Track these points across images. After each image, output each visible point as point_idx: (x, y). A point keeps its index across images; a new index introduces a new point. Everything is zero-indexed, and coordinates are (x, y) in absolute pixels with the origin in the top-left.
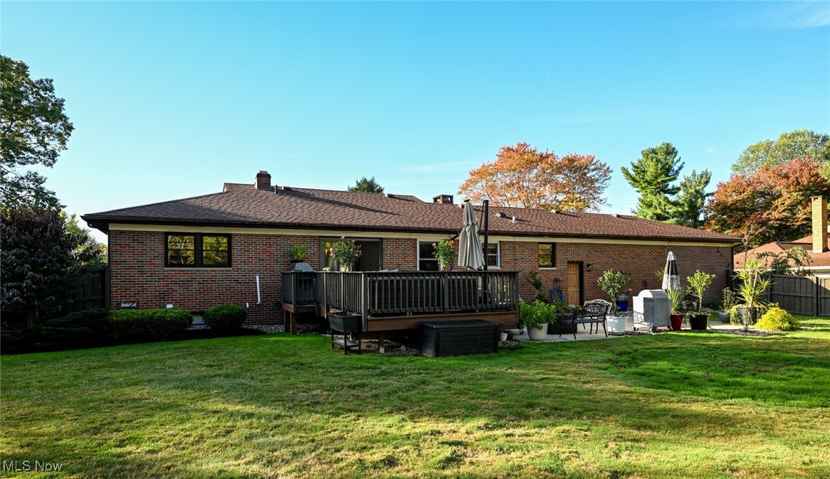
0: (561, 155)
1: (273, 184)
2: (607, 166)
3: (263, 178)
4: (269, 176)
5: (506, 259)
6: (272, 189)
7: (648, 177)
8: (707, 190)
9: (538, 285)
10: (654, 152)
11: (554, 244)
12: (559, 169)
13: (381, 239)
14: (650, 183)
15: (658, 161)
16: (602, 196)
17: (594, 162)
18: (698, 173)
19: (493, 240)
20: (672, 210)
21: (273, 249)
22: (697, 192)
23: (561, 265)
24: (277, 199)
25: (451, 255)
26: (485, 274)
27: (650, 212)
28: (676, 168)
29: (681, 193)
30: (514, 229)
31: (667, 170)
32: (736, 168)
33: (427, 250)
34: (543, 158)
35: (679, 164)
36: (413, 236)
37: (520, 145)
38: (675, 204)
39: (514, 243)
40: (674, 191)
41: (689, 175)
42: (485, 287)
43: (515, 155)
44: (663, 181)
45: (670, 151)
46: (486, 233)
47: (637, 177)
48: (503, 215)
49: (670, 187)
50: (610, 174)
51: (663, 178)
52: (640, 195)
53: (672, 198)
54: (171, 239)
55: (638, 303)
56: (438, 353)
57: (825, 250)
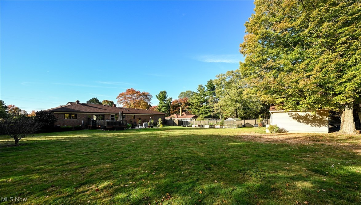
0: (141, 92)
1: (80, 102)
2: (151, 95)
3: (78, 102)
4: (79, 101)
5: (126, 118)
6: (80, 104)
7: (161, 98)
8: (172, 101)
9: (132, 122)
10: (162, 92)
11: (135, 115)
12: (141, 95)
13: (104, 114)
14: (161, 99)
15: (163, 94)
16: (151, 101)
17: (149, 94)
18: (170, 98)
19: (123, 114)
20: (165, 105)
21: (85, 116)
22: (170, 102)
23: (136, 118)
24: (82, 106)
25: (117, 118)
26: (122, 121)
27: (161, 105)
28: (166, 96)
29: (167, 102)
30: (128, 113)
31: (165, 97)
32: (179, 97)
33: (112, 116)
34: (137, 92)
35: (167, 95)
36: (110, 114)
37: (131, 89)
38: (166, 104)
39: (128, 115)
40: (166, 101)
41: (168, 98)
42: (122, 122)
43: (130, 91)
44: (164, 99)
45: (165, 93)
46: (122, 113)
47: (159, 97)
48: (126, 110)
49: (166, 100)
50: (152, 97)
51: (164, 98)
52: (160, 101)
53: (165, 102)
54: (65, 114)
55: (144, 124)
56: (116, 130)
57: (182, 115)
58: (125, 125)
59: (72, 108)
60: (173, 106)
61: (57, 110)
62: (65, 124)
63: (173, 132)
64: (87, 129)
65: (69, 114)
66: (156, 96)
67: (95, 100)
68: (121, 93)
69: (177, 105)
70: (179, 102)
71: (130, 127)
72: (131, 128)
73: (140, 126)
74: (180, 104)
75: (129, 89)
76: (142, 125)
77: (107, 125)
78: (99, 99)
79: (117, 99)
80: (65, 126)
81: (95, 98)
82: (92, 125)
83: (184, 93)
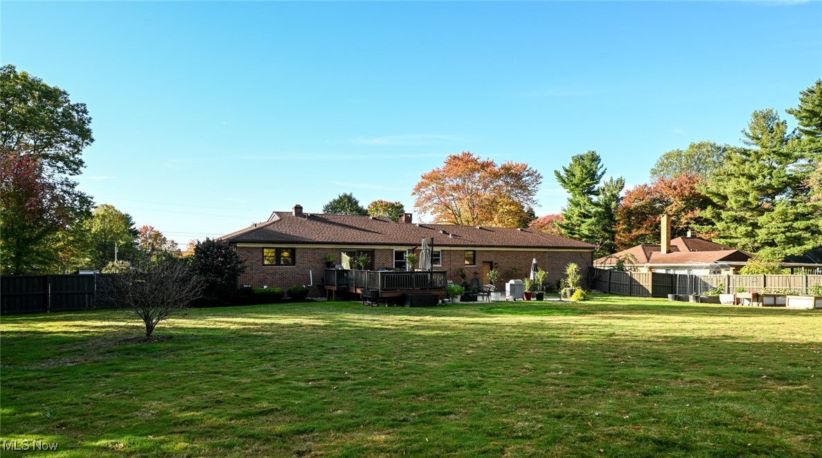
0: (499, 163)
1: (304, 211)
2: (538, 173)
3: (298, 209)
4: (301, 208)
5: (445, 260)
6: (304, 216)
7: (576, 181)
8: (622, 194)
9: (463, 276)
10: (582, 158)
11: (474, 251)
12: (497, 176)
13: (374, 249)
14: (577, 186)
15: (585, 166)
16: (534, 198)
17: (528, 168)
18: (615, 179)
19: (436, 249)
20: (593, 210)
21: (316, 256)
22: (613, 196)
23: (479, 264)
24: (310, 223)
25: (415, 262)
26: (432, 273)
27: (577, 210)
28: (599, 173)
29: (601, 196)
30: (450, 243)
31: (593, 176)
32: (654, 172)
33: (400, 255)
34: (484, 166)
35: (602, 170)
36: (392, 247)
37: (465, 154)
38: (597, 205)
39: (450, 251)
40: (597, 193)
41: (608, 180)
42: (431, 278)
43: (460, 163)
44: (588, 185)
45: (595, 159)
46: (432, 245)
47: (566, 180)
48: (444, 232)
49: (596, 189)
50: (541, 180)
51: (588, 181)
52: (570, 196)
53: (595, 198)
54: (265, 250)
55: (508, 286)
56: (411, 306)
57: (669, 252)
58: (441, 288)
59: (285, 230)
60: (629, 213)
61: (244, 238)
62: (262, 282)
63: (629, 323)
64: (324, 299)
65: (274, 250)
66: (557, 174)
67: (347, 203)
68: (428, 171)
69: (644, 207)
70: (658, 195)
71: (459, 297)
72: (462, 300)
73: (496, 291)
74: (658, 205)
75: (455, 158)
76: (501, 290)
77: (382, 289)
78: (357, 199)
79: (414, 194)
80: (265, 287)
81: (348, 194)
82: (338, 285)
83: (679, 154)
